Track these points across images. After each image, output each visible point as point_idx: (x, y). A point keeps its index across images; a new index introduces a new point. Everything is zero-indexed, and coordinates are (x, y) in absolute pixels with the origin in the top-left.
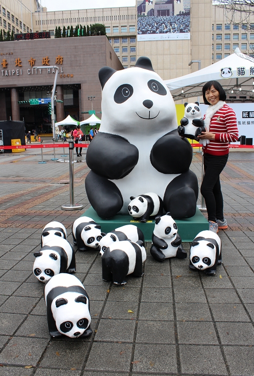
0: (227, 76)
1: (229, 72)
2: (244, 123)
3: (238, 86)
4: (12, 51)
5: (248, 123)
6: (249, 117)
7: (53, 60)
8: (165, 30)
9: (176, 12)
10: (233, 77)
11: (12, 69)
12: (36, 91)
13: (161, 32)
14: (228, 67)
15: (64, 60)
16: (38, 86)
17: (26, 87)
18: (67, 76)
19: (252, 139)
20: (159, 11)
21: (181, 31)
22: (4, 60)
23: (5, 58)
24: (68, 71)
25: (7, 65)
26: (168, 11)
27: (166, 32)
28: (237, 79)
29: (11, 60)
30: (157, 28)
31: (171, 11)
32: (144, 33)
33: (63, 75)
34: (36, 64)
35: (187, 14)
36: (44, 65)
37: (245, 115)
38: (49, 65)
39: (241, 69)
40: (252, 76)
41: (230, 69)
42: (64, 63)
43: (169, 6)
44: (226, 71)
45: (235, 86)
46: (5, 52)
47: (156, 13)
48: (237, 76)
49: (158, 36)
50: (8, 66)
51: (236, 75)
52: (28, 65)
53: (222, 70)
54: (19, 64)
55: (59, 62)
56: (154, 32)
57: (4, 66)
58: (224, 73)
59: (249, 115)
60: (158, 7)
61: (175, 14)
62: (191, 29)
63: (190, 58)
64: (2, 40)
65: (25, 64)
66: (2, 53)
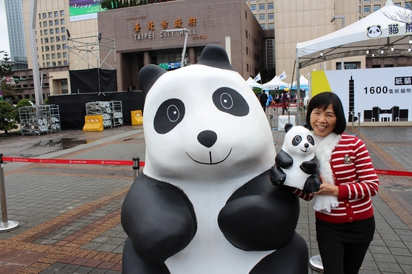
0: (375, 35)
1: (378, 31)
2: (396, 91)
3: (389, 45)
4: (145, 15)
5: (403, 91)
6: (404, 84)
7: (186, 22)
10: (382, 36)
11: (144, 33)
12: (169, 54)
14: (377, 24)
15: (197, 21)
16: (171, 49)
17: (158, 50)
18: (200, 38)
19: (407, 110)
22: (137, 24)
23: (137, 22)
24: (201, 32)
25: (139, 28)
28: (388, 38)
29: (144, 24)
33: (196, 36)
34: (169, 27)
36: (177, 27)
37: (398, 82)
38: (182, 27)
39: (394, 25)
40: (408, 33)
41: (379, 27)
42: (197, 24)
44: (374, 29)
45: (385, 45)
46: (138, 16)
48: (388, 35)
50: (141, 30)
51: (386, 34)
52: (161, 27)
53: (368, 29)
54: (151, 28)
55: (192, 24)
57: (137, 30)
58: (371, 32)
59: (403, 82)
63: (333, 13)
64: (135, 5)
65: (158, 27)
66: (134, 17)
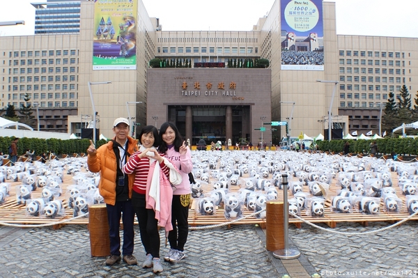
4: (192, 76)
7: (228, 86)
8: (304, 62)
9: (313, 49)
11: (191, 91)
13: (300, 64)
15: (237, 85)
18: (239, 99)
20: (298, 47)
21: (317, 64)
22: (184, 83)
23: (185, 81)
24: (240, 95)
25: (187, 86)
26: (306, 47)
27: (305, 64)
29: (190, 83)
30: (297, 61)
31: (308, 47)
32: (286, 63)
33: (236, 97)
34: (212, 87)
35: (321, 50)
36: (220, 89)
38: (224, 89)
43: (307, 44)
46: (185, 76)
47: (296, 48)
49: (298, 67)
50: (188, 88)
52: (205, 88)
54: (198, 87)
55: (232, 87)
56: (295, 63)
57: (184, 88)
60: (298, 44)
61: (312, 50)
62: (325, 62)
64: (181, 66)
65: (203, 87)
66: (182, 77)
